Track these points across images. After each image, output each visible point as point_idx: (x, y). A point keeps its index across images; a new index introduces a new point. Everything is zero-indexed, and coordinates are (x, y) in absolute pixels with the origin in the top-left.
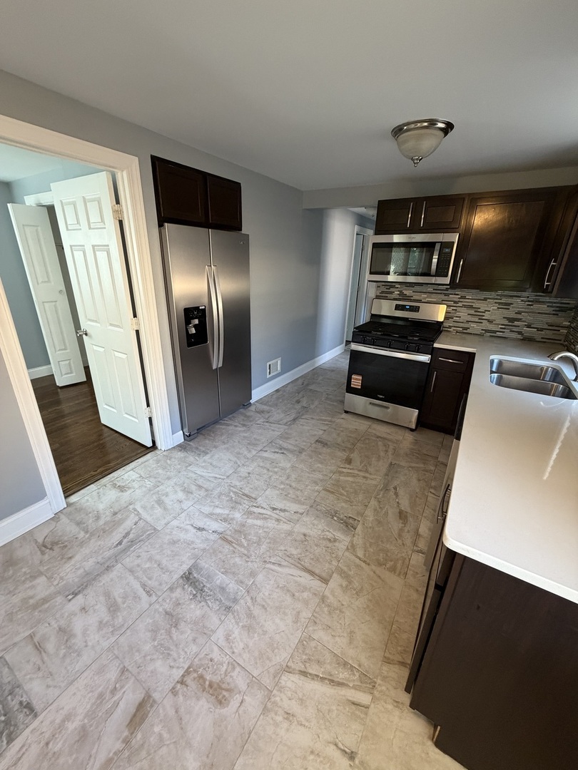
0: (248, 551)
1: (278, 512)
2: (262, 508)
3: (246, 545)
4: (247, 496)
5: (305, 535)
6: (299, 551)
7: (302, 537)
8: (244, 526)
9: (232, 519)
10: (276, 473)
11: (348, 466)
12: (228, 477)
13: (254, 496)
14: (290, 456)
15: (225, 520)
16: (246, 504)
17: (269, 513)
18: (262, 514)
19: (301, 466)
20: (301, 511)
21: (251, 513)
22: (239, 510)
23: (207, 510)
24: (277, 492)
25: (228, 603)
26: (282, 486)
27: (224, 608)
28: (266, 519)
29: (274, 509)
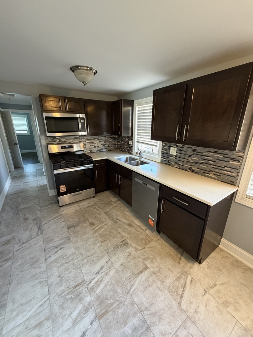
0: (117, 301)
1: (101, 272)
2: (93, 279)
3: (113, 301)
4: (77, 286)
5: (122, 265)
6: (129, 272)
7: (122, 266)
8: (99, 297)
9: (89, 304)
10: (73, 259)
11: (95, 226)
12: (49, 294)
13: (80, 281)
14: (67, 245)
15: (87, 310)
16: (83, 289)
17: (99, 277)
18: (97, 281)
19: (79, 244)
20: (107, 259)
21: (92, 288)
22: (85, 296)
23: (68, 324)
24: (88, 265)
25: (145, 328)
26: (86, 261)
27: (147, 332)
28: (101, 281)
29: (98, 273)
